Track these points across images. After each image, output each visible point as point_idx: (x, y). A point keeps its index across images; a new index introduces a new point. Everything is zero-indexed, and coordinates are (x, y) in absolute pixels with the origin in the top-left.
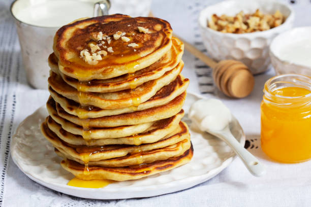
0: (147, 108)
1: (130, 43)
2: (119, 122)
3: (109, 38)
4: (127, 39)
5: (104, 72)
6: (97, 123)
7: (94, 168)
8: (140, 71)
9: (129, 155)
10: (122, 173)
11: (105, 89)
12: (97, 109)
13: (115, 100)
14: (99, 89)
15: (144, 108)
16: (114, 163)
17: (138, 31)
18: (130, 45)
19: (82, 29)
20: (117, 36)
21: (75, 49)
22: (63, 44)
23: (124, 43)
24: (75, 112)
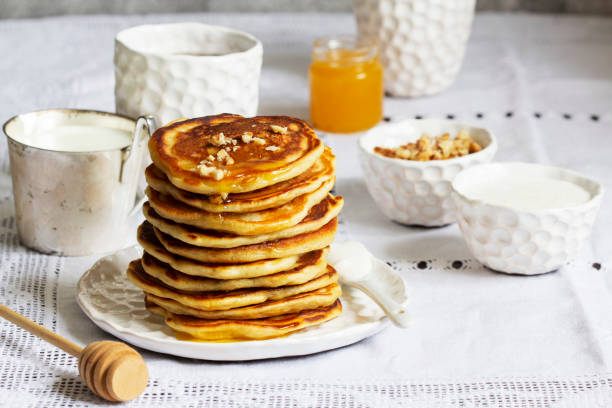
0: (296, 233)
1: (267, 146)
2: (260, 254)
3: (235, 142)
4: (263, 142)
5: (244, 182)
6: (229, 257)
7: (220, 322)
8: (287, 182)
9: (269, 302)
10: (263, 326)
11: (246, 206)
12: (234, 235)
13: (260, 222)
14: (236, 207)
15: (293, 234)
16: (251, 312)
17: (272, 132)
18: (268, 149)
19: (186, 133)
20: (247, 137)
21: (189, 157)
22: (168, 151)
23: (259, 146)
24: (200, 241)
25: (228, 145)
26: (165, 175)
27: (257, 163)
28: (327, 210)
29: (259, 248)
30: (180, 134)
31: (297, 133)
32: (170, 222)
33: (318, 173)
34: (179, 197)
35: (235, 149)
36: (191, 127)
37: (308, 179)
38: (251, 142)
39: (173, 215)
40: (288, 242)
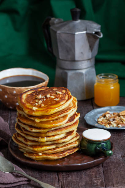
1: (54, 99)
2: (53, 134)
3: (44, 97)
4: (53, 97)
5: (47, 112)
8: (61, 111)
9: (57, 148)
11: (48, 119)
12: (44, 129)
14: (45, 120)
17: (56, 93)
18: (55, 100)
19: (30, 95)
20: (48, 96)
21: (30, 103)
22: (23, 101)
23: (52, 99)
24: (34, 130)
25: (42, 98)
26: (22, 109)
27: (51, 105)
28: (75, 118)
29: (53, 132)
30: (28, 95)
31: (65, 93)
32: (24, 124)
33: (71, 108)
34: (27, 116)
35: (44, 100)
36: (31, 92)
37: (68, 110)
38: (50, 97)
39: (25, 122)
40: (62, 129)
